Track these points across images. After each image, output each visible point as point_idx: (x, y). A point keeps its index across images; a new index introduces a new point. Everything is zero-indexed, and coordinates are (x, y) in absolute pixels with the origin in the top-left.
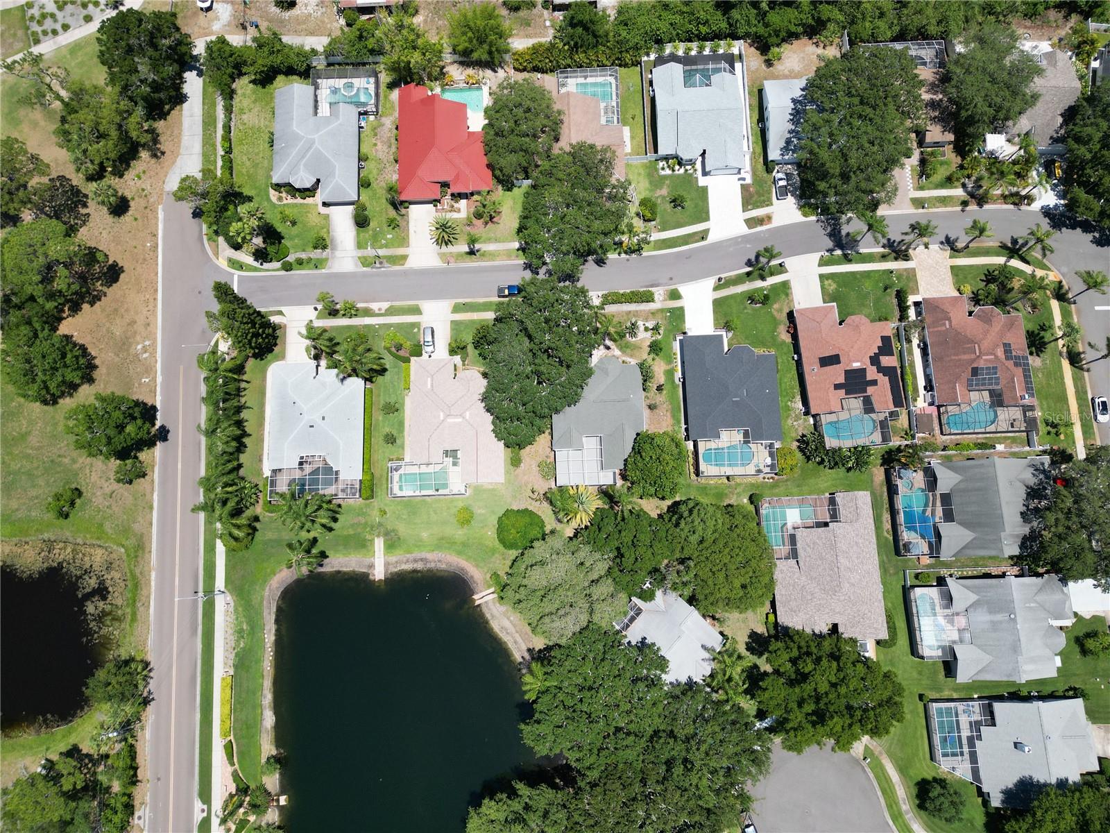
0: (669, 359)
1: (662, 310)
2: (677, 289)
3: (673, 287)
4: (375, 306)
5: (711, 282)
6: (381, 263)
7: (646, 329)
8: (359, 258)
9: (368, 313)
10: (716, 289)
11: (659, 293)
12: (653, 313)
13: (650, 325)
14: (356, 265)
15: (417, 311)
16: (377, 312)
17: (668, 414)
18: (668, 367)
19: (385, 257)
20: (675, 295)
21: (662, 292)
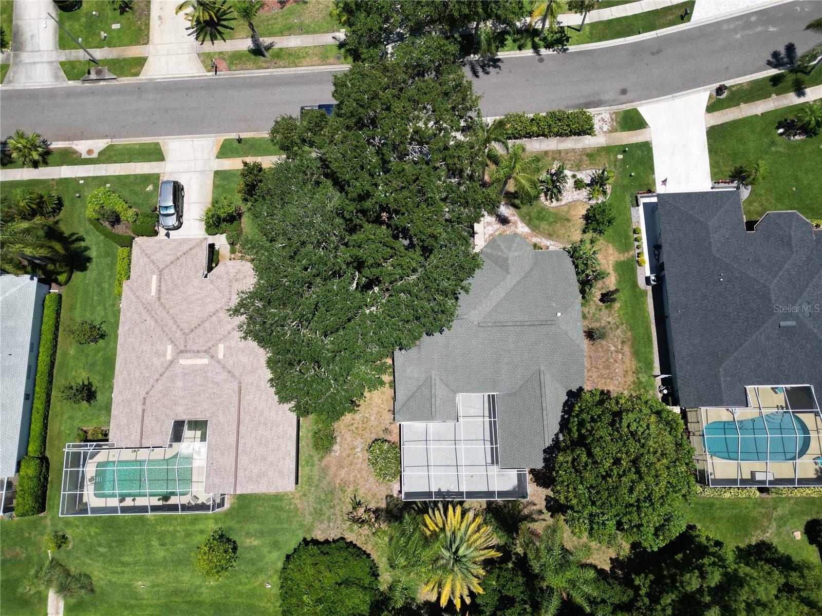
0: (626, 240)
1: (607, 150)
2: (635, 111)
3: (628, 107)
4: (81, 147)
5: (702, 96)
6: (99, 72)
7: (578, 185)
8: (62, 64)
9: (68, 157)
10: (711, 109)
11: (601, 117)
12: (592, 155)
13: (586, 176)
14: (57, 77)
15: (156, 154)
16: (85, 156)
17: (627, 349)
18: (623, 257)
19: (106, 62)
20: (633, 121)
21: (607, 116)
